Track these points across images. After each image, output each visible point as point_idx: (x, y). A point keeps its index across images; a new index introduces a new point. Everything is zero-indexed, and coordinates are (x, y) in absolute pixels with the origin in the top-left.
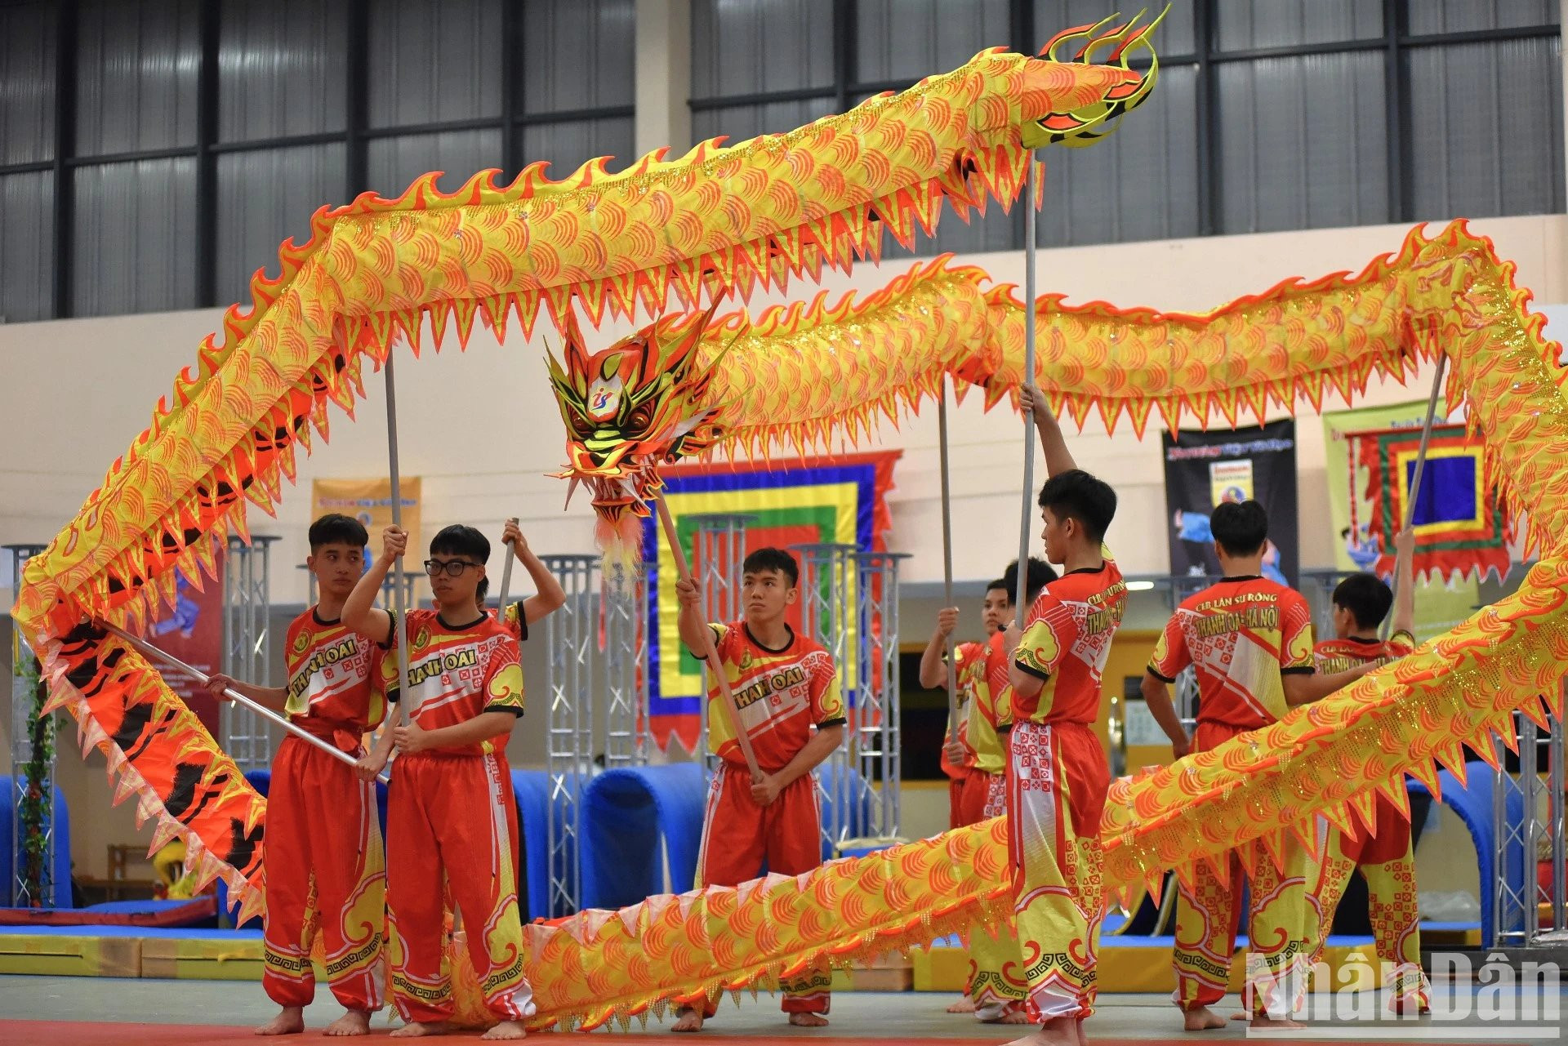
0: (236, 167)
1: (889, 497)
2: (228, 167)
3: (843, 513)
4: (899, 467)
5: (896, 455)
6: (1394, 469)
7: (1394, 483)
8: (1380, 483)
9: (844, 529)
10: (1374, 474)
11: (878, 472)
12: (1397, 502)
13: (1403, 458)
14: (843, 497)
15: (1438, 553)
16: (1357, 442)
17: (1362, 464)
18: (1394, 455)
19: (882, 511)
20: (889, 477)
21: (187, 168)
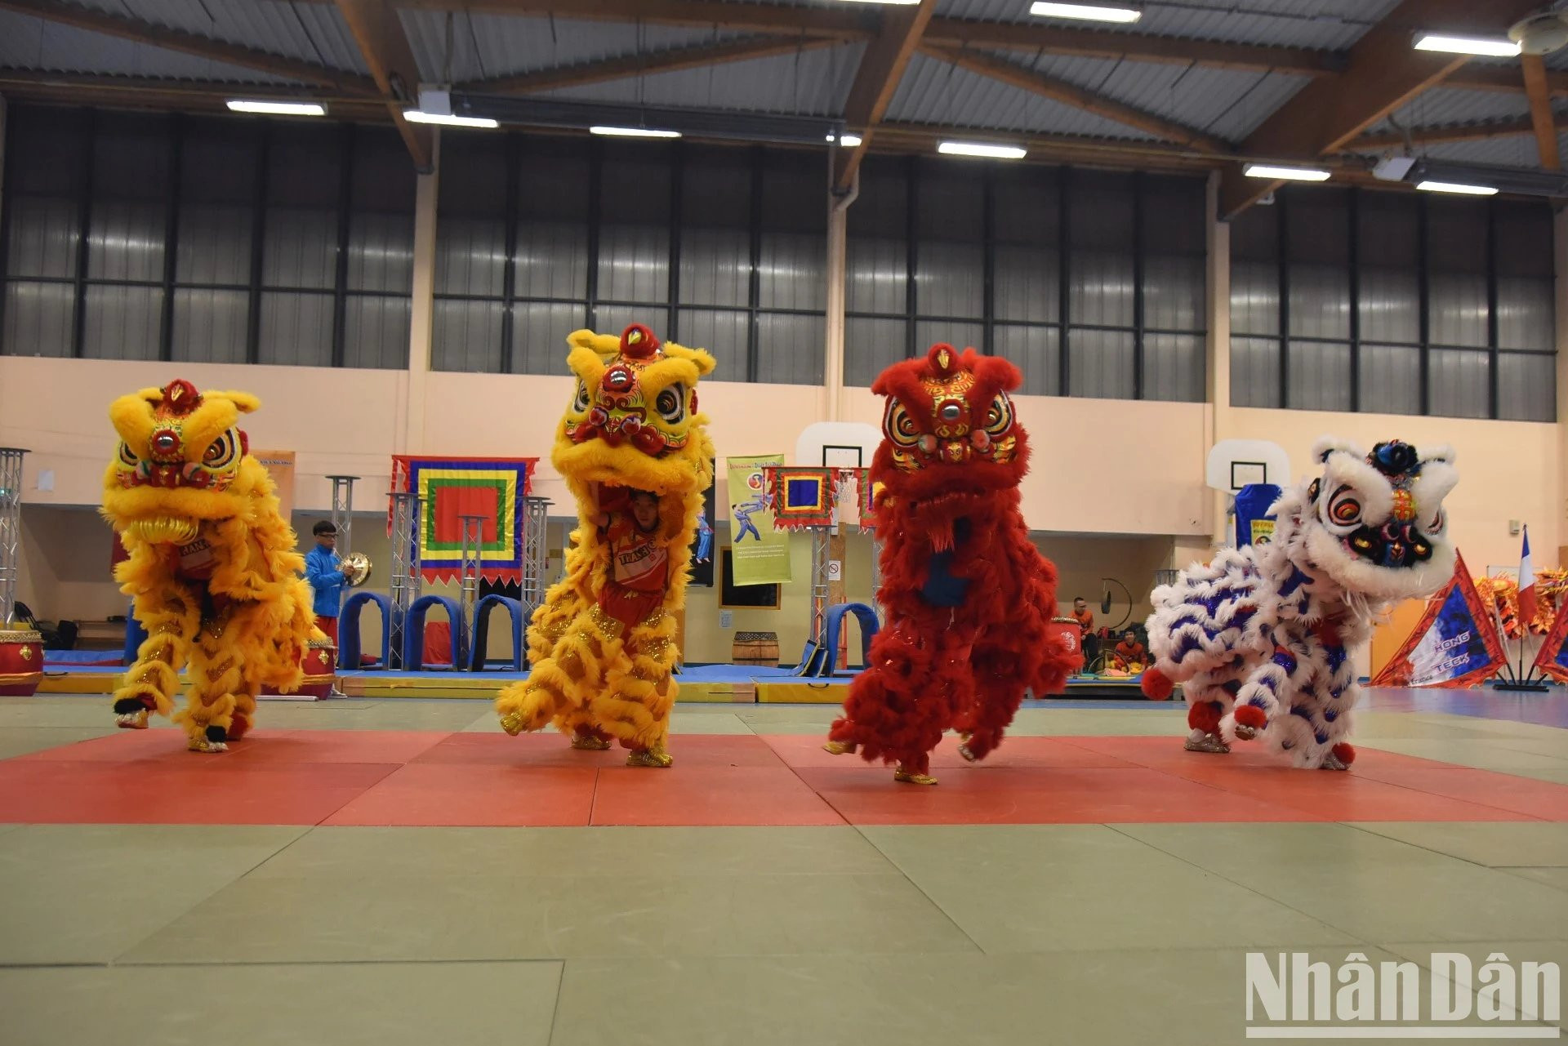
0: (186, 297)
1: (531, 477)
2: (180, 296)
3: (510, 483)
4: (537, 465)
5: (537, 459)
6: (783, 483)
7: (783, 489)
8: (776, 487)
9: (510, 490)
10: (774, 484)
11: (527, 467)
12: (784, 496)
13: (787, 479)
14: (511, 476)
15: (801, 518)
16: (767, 471)
17: (768, 480)
18: (783, 477)
19: (529, 483)
20: (533, 469)
21: (158, 294)
